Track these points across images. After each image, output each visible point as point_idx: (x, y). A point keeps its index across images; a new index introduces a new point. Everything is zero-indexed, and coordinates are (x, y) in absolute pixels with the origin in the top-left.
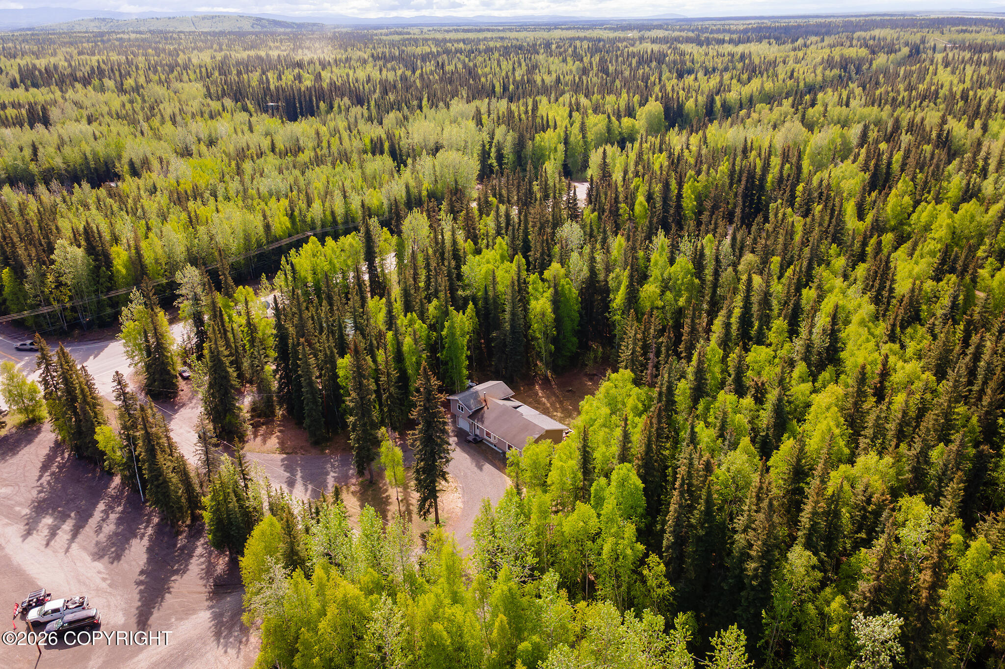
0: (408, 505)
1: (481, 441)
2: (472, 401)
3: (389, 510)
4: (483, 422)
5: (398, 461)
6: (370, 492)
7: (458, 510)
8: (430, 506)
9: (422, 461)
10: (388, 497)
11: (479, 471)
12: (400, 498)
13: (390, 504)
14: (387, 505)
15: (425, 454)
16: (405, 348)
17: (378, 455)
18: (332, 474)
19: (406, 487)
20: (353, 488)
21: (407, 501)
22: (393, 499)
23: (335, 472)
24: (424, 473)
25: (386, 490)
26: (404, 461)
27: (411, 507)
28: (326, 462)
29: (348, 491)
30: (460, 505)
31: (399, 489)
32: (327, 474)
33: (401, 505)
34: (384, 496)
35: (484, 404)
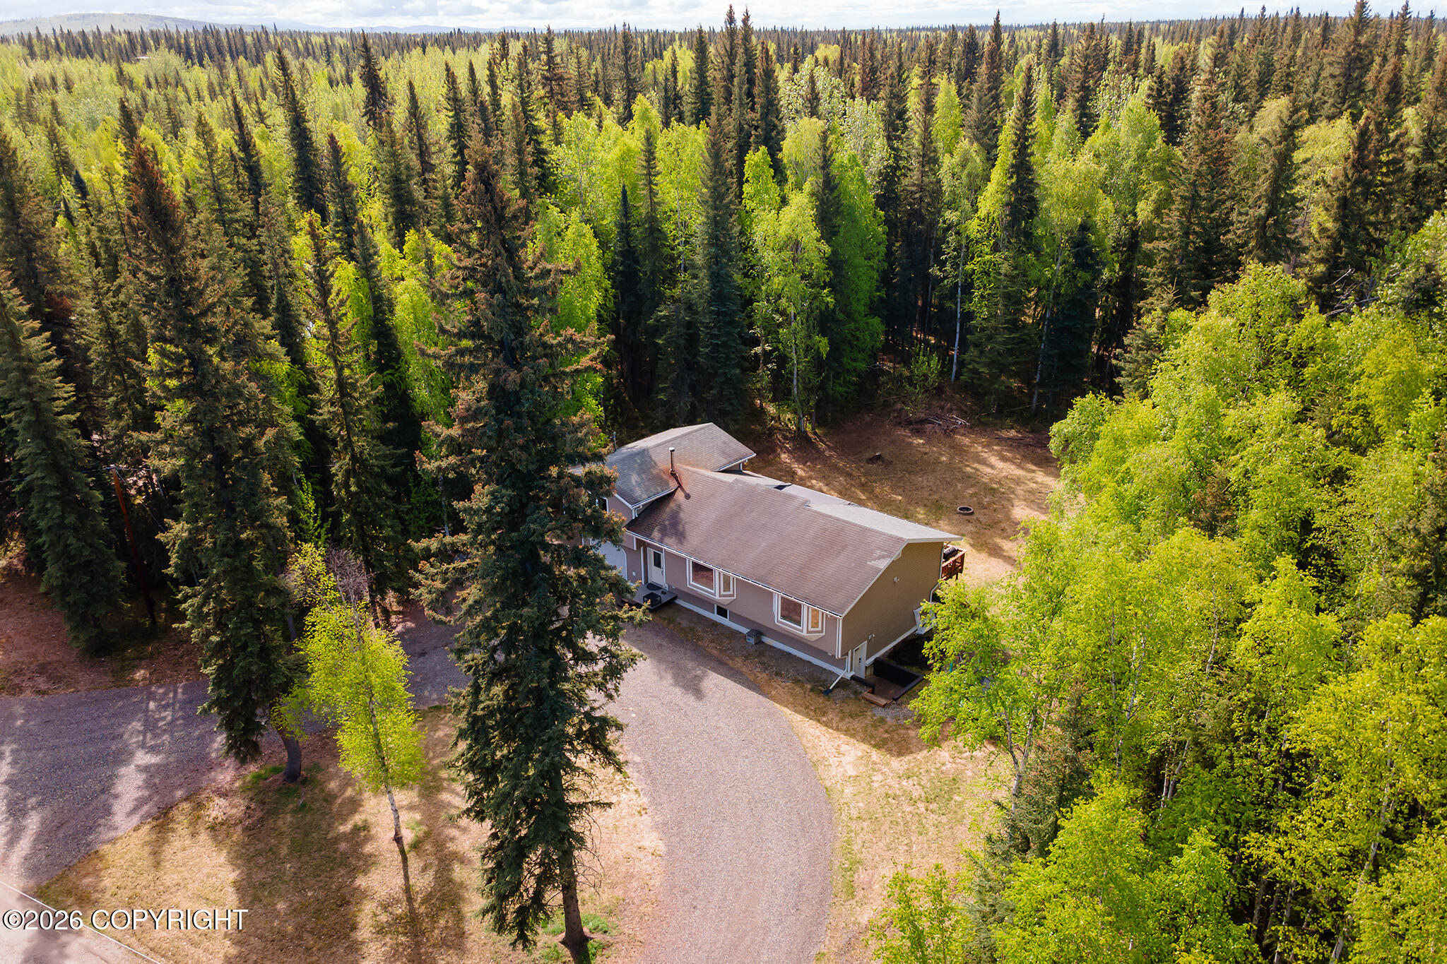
0: (445, 860)
1: (671, 603)
2: (634, 478)
3: (364, 895)
4: (681, 536)
5: (387, 688)
6: (286, 820)
7: (646, 865)
8: (544, 879)
9: (496, 677)
10: (362, 833)
11: (691, 699)
12: (408, 836)
13: (368, 863)
14: (353, 872)
15: (508, 646)
16: (402, 315)
17: (301, 669)
18: (143, 758)
19: (430, 787)
20: (217, 809)
21: (440, 845)
22: (382, 842)
23: (153, 750)
24: (507, 738)
25: (354, 805)
26: (413, 685)
27: (458, 873)
28: (125, 715)
29: (195, 820)
30: (652, 840)
31: (403, 797)
32: (122, 757)
33: (415, 863)
34: (345, 828)
35: (673, 485)
